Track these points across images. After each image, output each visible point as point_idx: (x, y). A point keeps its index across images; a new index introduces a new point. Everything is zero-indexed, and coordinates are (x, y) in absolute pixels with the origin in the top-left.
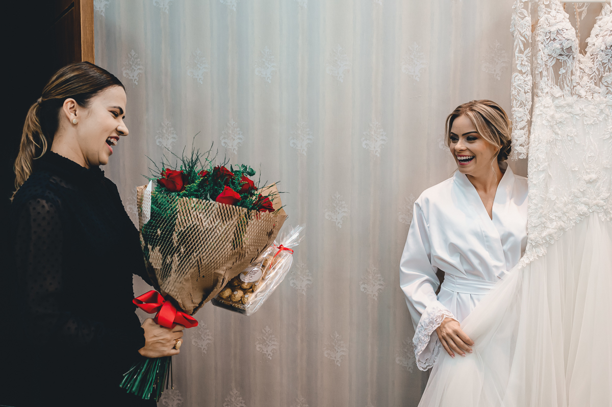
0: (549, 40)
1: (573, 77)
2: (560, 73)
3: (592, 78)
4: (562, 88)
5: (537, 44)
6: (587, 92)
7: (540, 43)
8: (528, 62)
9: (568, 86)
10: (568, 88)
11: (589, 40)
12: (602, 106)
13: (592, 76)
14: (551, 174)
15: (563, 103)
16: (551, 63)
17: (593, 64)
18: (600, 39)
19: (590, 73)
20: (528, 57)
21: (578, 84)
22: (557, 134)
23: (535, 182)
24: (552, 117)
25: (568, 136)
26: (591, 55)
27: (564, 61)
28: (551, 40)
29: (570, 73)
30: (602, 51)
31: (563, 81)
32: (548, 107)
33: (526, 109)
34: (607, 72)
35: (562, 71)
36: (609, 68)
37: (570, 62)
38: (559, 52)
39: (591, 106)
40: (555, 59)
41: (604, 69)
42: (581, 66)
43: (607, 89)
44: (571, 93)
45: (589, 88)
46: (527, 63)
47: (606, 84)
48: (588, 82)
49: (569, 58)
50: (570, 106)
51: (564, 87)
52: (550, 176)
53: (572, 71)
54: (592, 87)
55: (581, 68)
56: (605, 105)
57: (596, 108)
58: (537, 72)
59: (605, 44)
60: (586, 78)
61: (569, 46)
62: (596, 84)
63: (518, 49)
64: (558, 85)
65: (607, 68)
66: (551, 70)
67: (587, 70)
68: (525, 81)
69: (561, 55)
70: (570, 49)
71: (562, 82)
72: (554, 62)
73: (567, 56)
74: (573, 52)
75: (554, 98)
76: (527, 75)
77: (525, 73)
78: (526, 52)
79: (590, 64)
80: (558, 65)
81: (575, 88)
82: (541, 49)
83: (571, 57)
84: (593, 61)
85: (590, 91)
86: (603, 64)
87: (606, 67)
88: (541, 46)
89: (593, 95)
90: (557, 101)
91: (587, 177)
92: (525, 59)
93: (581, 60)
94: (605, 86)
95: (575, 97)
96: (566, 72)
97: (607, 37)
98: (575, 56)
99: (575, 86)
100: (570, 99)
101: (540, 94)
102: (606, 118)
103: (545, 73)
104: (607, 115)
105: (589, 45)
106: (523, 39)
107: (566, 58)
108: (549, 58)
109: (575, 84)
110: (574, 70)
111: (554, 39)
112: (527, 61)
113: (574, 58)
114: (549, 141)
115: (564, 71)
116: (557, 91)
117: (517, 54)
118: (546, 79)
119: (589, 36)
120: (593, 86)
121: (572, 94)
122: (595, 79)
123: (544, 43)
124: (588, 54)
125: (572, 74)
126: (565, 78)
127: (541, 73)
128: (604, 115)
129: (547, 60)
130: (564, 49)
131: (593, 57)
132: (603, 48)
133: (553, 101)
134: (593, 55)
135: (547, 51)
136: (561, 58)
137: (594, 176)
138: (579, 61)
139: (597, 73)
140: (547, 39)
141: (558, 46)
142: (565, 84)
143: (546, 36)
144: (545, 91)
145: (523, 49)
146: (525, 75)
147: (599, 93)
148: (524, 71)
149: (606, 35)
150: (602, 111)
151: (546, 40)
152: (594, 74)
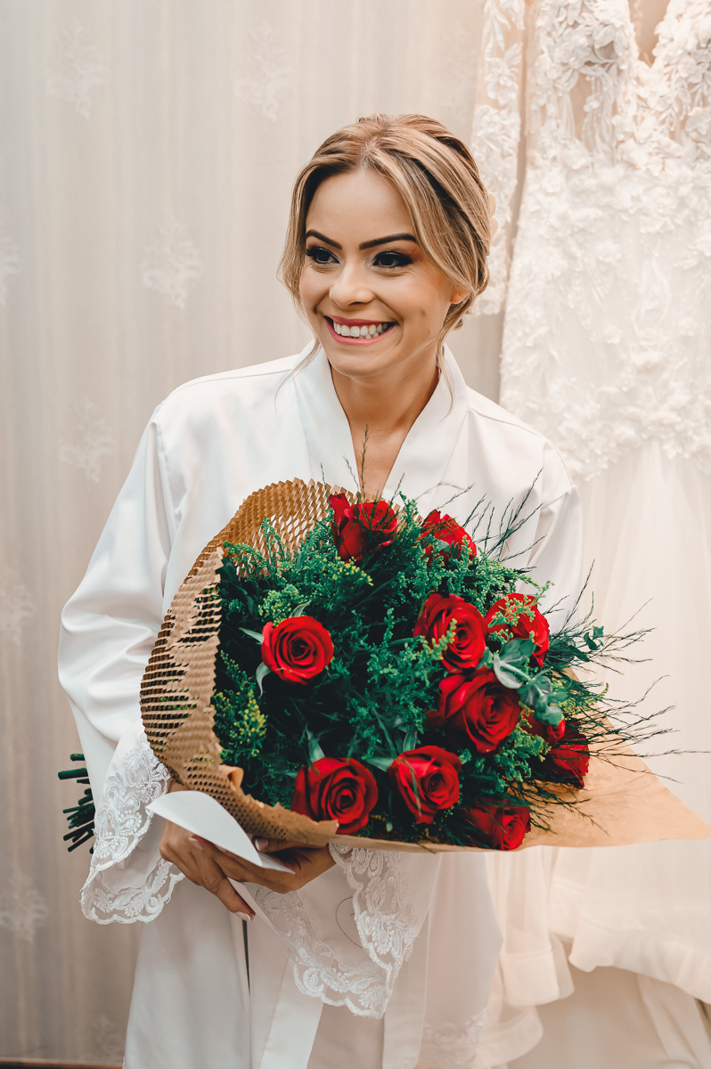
0: (564, 25)
1: (616, 120)
2: (586, 108)
3: (663, 122)
4: (590, 147)
5: (538, 37)
6: (650, 154)
7: (543, 34)
8: (514, 81)
9: (603, 140)
10: (605, 147)
11: (662, 29)
12: (684, 190)
14: (554, 353)
15: (590, 182)
16: (567, 84)
17: (669, 86)
18: (686, 23)
19: (661, 109)
20: (513, 66)
21: (632, 136)
22: (572, 258)
23: (516, 373)
24: (563, 218)
25: (599, 262)
26: (666, 66)
27: (596, 79)
28: (568, 26)
29: (610, 109)
30: (689, 54)
31: (593, 129)
32: (554, 194)
33: (502, 196)
34: (698, 105)
35: (592, 104)
36: (704, 98)
37: (609, 80)
38: (585, 55)
39: (660, 190)
40: (576, 75)
41: (693, 99)
42: (643, 92)
43: (698, 148)
45: (655, 145)
46: (510, 83)
47: (694, 135)
49: (608, 71)
50: (608, 190)
51: (595, 144)
52: (551, 358)
53: (615, 106)
55: (639, 98)
56: (691, 185)
57: (668, 194)
58: (534, 107)
59: (697, 36)
60: (650, 121)
61: (606, 42)
62: (672, 135)
63: (490, 46)
64: (580, 139)
65: (698, 97)
66: (567, 99)
67: (653, 102)
68: (503, 127)
69: (589, 64)
70: (609, 49)
71: (590, 133)
72: (574, 82)
73: (603, 65)
74: (617, 57)
75: (570, 172)
76: (509, 112)
77: (504, 107)
78: (509, 53)
79: (662, 88)
80: (583, 89)
81: (622, 146)
82: (545, 50)
83: (614, 69)
84: (669, 79)
85: (658, 153)
86: (691, 86)
87: (695, 93)
88: (544, 42)
89: (664, 164)
90: (575, 180)
91: (639, 359)
92: (507, 71)
93: (643, 76)
95: (620, 170)
96: (602, 107)
98: (623, 67)
99: (622, 142)
100: (609, 175)
101: (540, 161)
102: (693, 219)
103: (552, 109)
104: (695, 212)
105: (662, 41)
106: (504, 21)
107: (601, 71)
108: (564, 72)
109: (621, 137)
110: (620, 101)
111: (576, 24)
112: (511, 78)
113: (620, 72)
114: (552, 275)
115: (595, 105)
116: (577, 155)
117: (488, 59)
118: (553, 124)
119: (660, 16)
120: (666, 140)
121: (613, 162)
122: (671, 124)
123: (554, 34)
124: (659, 63)
125: (615, 111)
126: (599, 120)
127: (543, 108)
128: (686, 212)
129: (559, 78)
130: (597, 47)
131: (668, 69)
132: (691, 46)
133: (568, 179)
135: (558, 53)
136: (588, 70)
137: (654, 356)
138: (638, 79)
139: (676, 109)
140: (561, 23)
141: (583, 41)
142: (597, 137)
143: (558, 16)
144: (552, 153)
145: (502, 45)
146: (504, 112)
147: (679, 157)
148: (502, 102)
149: (700, 14)
150: (682, 203)
151: (557, 25)
152: (670, 111)
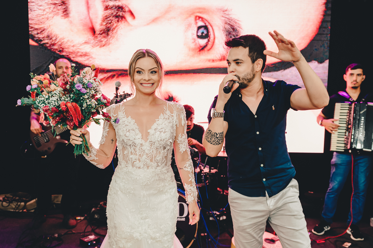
13: (149, 155)
44: (132, 166)
48: (146, 159)
54: (148, 163)
94: (157, 162)
97: (163, 133)
134: (151, 141)
